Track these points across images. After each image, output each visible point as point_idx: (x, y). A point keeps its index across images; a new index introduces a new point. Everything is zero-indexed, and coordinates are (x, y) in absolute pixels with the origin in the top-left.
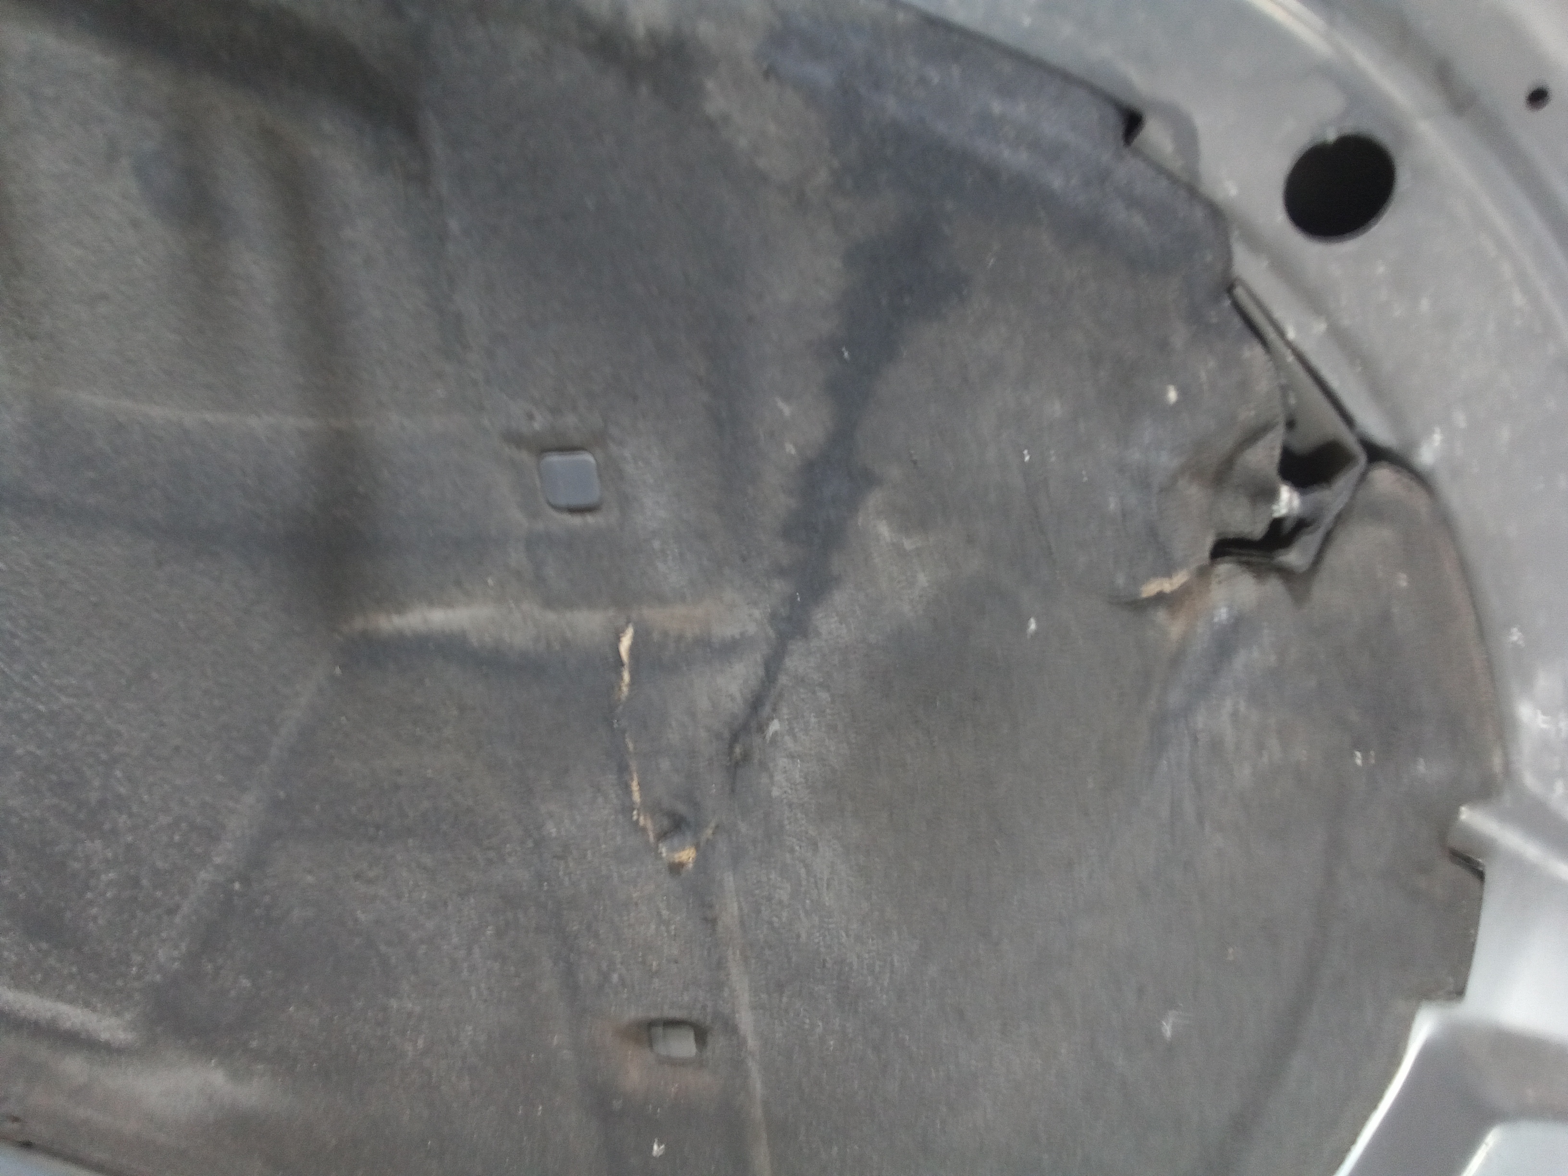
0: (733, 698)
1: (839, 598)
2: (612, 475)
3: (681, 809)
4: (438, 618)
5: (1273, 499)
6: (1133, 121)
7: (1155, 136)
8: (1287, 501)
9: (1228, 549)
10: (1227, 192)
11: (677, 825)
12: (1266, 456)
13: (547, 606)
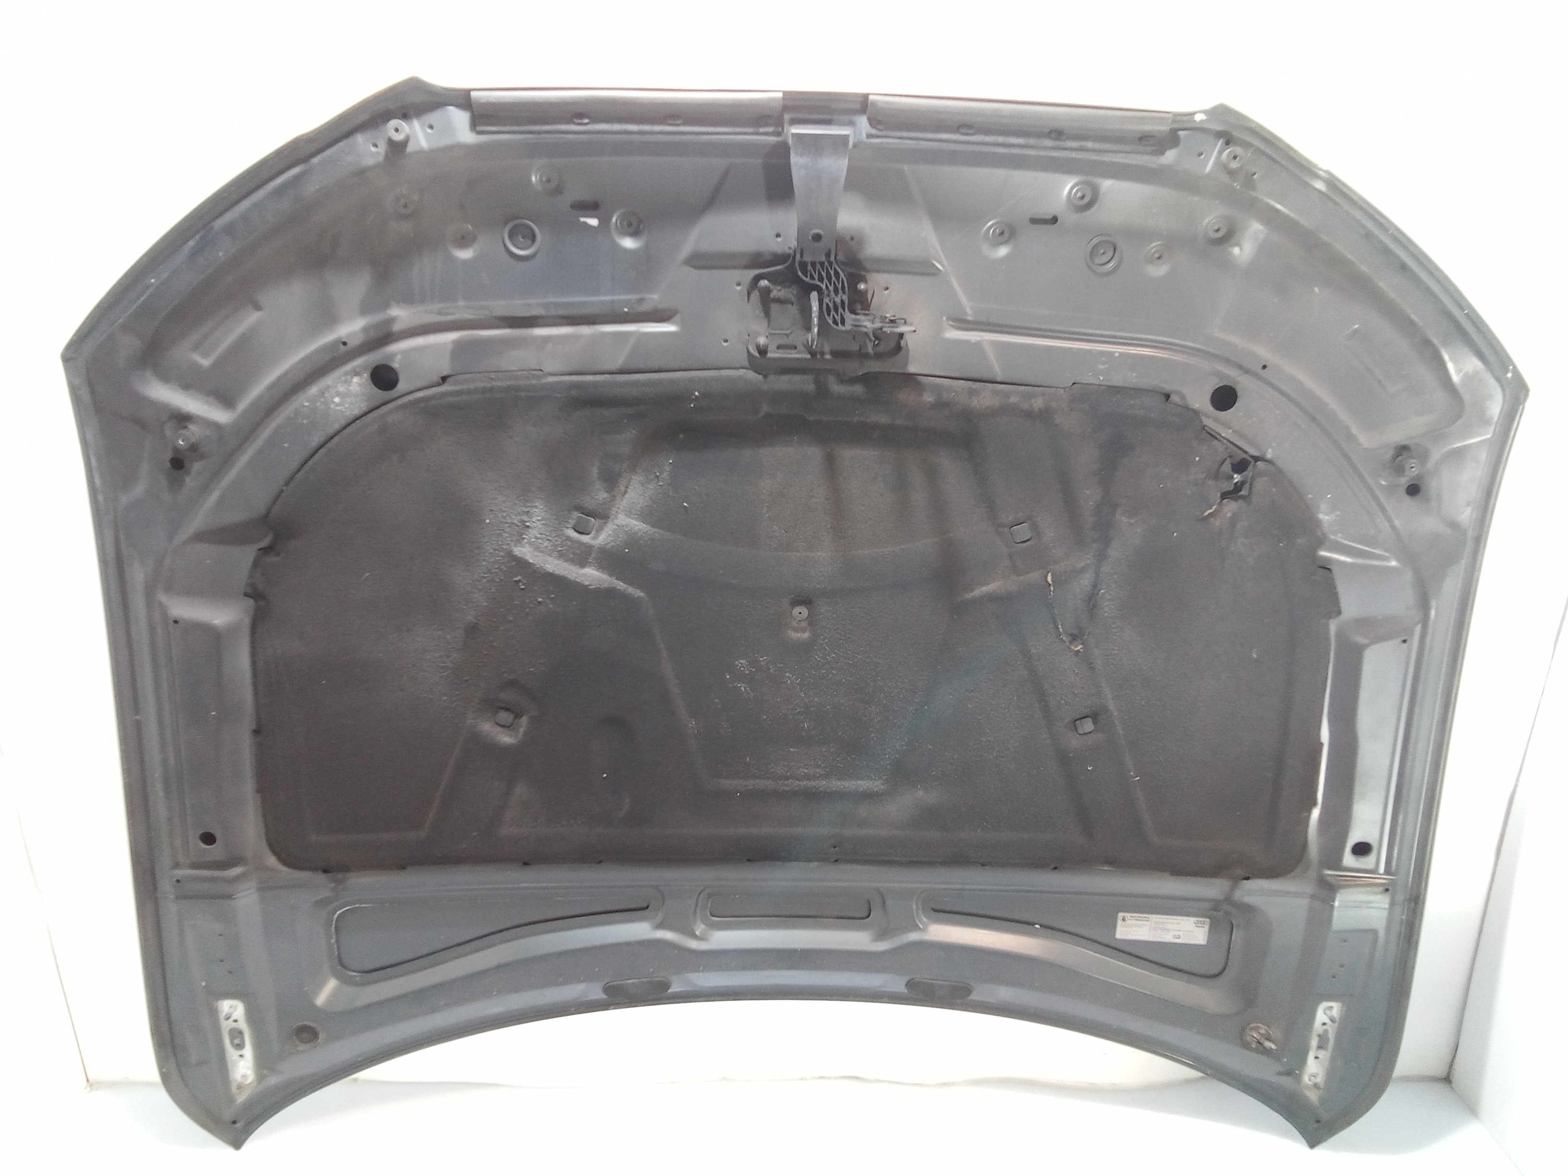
0: (1087, 586)
1: (1114, 544)
2: (1035, 527)
3: (1075, 632)
4: (985, 589)
5: (1232, 478)
6: (1167, 396)
7: (1174, 398)
8: (1237, 478)
9: (1225, 495)
10: (1196, 406)
11: (1074, 638)
12: (1227, 468)
13: (1019, 575)
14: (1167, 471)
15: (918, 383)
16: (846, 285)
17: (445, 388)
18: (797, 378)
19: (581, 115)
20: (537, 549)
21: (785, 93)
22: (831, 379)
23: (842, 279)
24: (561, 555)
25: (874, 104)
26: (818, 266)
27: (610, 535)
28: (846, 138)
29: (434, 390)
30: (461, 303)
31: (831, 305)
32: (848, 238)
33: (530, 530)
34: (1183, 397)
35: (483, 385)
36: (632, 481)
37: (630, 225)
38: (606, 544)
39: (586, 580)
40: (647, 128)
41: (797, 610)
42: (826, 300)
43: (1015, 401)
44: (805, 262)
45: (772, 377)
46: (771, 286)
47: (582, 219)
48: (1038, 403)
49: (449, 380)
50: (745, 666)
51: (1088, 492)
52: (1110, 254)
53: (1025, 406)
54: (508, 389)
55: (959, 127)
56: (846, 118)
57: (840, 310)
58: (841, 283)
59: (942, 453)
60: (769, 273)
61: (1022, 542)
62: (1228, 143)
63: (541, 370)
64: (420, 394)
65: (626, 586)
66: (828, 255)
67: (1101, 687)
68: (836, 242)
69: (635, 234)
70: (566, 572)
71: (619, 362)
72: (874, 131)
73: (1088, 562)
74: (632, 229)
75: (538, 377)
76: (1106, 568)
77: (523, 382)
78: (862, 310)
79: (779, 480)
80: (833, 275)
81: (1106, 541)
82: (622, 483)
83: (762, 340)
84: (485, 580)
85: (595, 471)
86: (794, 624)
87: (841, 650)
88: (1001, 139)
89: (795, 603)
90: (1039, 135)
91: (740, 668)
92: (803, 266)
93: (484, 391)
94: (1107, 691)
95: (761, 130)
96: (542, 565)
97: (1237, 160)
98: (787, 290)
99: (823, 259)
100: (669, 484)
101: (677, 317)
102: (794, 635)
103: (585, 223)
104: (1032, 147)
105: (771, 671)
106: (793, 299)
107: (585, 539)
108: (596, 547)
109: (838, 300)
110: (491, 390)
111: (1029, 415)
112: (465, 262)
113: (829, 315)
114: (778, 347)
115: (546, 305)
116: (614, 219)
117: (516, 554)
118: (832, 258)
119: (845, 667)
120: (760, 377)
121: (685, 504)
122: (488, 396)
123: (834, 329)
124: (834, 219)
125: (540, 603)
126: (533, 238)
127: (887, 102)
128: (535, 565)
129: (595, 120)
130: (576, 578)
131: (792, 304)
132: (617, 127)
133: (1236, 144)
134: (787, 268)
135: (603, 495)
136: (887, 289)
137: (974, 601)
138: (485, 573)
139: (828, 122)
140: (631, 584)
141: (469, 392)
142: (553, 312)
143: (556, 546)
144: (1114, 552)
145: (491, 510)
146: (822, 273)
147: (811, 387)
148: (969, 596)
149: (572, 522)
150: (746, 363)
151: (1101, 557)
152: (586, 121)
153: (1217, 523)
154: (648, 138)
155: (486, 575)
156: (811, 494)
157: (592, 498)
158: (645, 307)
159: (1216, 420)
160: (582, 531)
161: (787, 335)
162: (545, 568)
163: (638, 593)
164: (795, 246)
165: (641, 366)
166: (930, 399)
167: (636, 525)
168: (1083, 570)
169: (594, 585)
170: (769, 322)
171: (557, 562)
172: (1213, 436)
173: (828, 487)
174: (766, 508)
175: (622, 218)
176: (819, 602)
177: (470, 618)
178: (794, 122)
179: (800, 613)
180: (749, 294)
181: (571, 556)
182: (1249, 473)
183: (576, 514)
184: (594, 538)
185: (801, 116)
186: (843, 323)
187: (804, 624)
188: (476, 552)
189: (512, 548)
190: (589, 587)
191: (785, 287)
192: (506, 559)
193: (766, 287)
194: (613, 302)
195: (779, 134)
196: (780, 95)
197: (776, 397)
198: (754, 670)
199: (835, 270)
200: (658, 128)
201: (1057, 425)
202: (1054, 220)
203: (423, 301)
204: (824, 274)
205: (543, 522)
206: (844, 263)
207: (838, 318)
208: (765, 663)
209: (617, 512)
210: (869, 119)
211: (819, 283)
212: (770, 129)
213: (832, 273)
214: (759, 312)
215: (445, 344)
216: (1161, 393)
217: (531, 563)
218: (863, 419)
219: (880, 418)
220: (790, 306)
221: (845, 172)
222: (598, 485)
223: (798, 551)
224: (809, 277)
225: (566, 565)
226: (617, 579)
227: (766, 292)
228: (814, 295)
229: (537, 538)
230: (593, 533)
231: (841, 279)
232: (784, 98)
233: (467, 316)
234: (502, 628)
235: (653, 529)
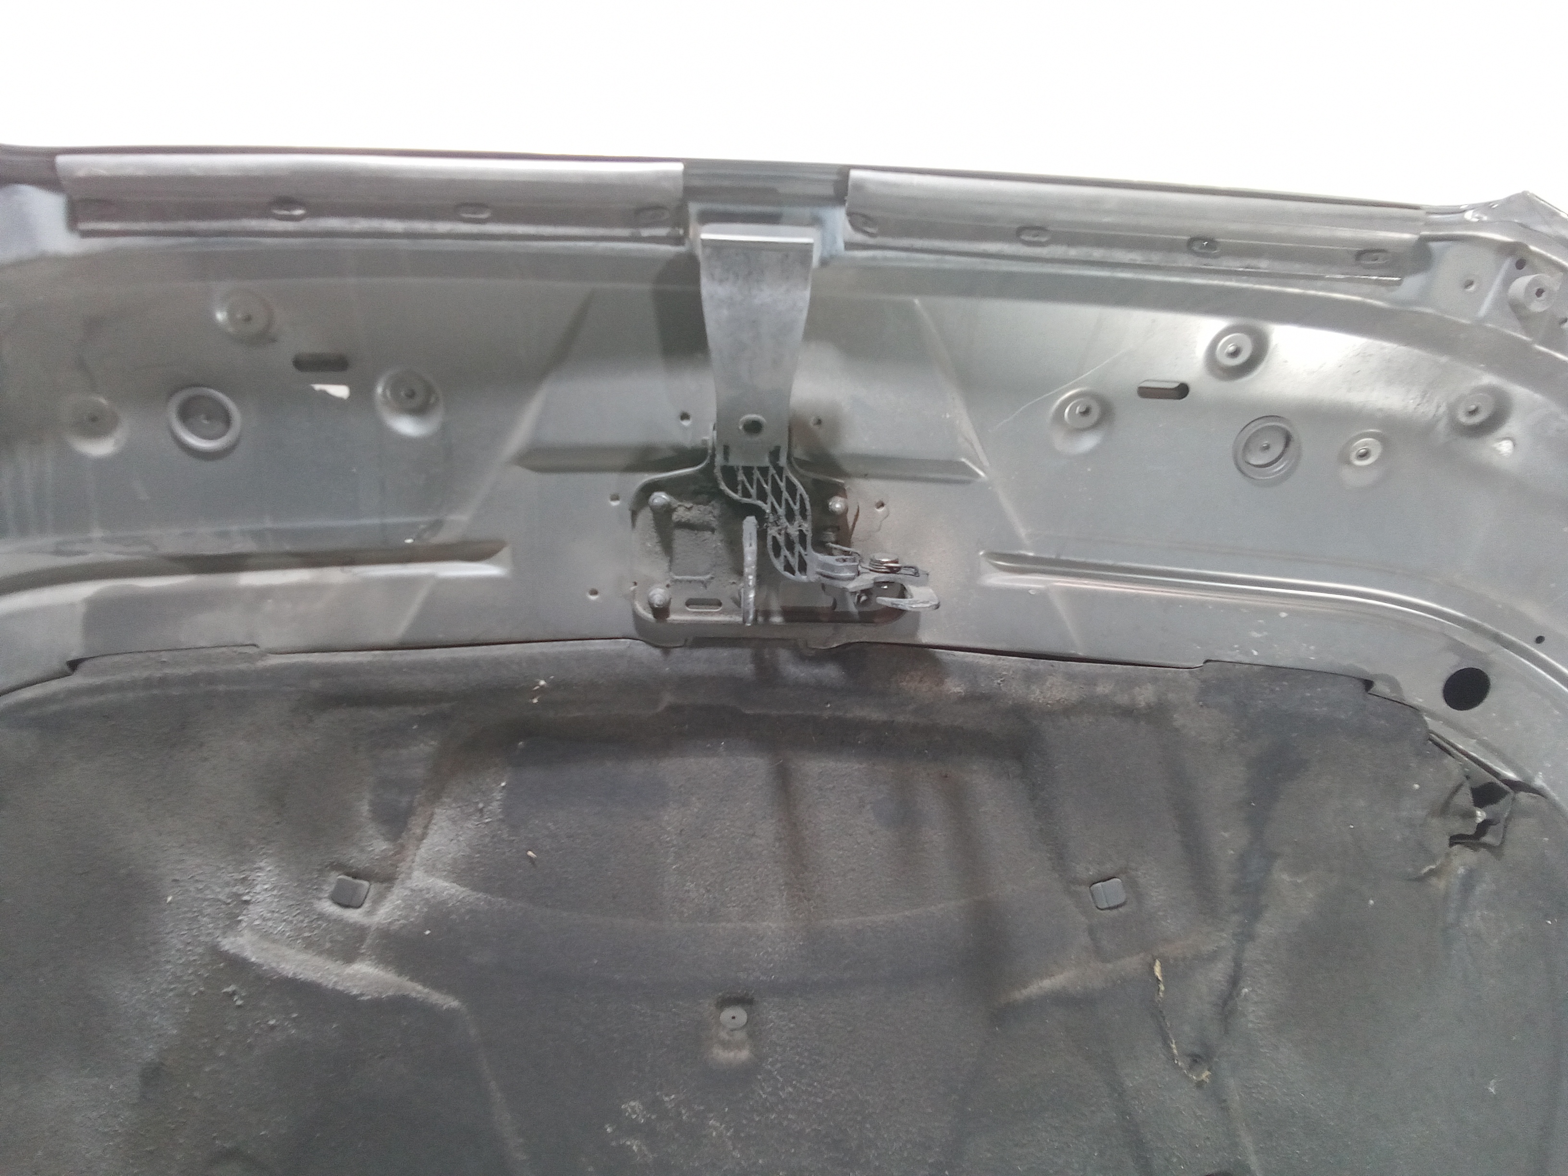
0: (1219, 982)
1: (1268, 915)
2: (1132, 885)
3: (1196, 1050)
4: (1047, 984)
5: (1473, 816)
6: (1368, 684)
7: (1380, 687)
8: (1481, 815)
9: (1456, 839)
10: (1418, 701)
11: (1196, 1060)
12: (1465, 799)
13: (1105, 960)
14: (1362, 803)
15: (936, 662)
16: (808, 507)
17: (76, 681)
18: (724, 653)
19: (287, 202)
20: (265, 935)
21: (689, 164)
22: (784, 655)
23: (801, 495)
24: (309, 945)
25: (860, 186)
26: (757, 474)
27: (398, 906)
28: (805, 251)
29: (55, 686)
30: (97, 533)
31: (781, 539)
32: (812, 421)
33: (251, 907)
34: (1394, 684)
35: (145, 674)
36: (435, 816)
37: (411, 395)
38: (390, 923)
39: (355, 986)
40: (422, 226)
41: (727, 1014)
42: (772, 531)
43: (1107, 691)
44: (732, 468)
45: (677, 653)
46: (675, 503)
47: (318, 387)
48: (1145, 695)
49: (85, 667)
50: (638, 1111)
51: (1226, 835)
52: (1277, 449)
53: (1123, 699)
54: (193, 680)
55: (1020, 231)
56: (806, 212)
57: (798, 548)
58: (798, 504)
59: (975, 767)
60: (670, 480)
61: (1110, 908)
62: (1520, 264)
63: (255, 645)
64: (27, 694)
65: (426, 990)
66: (775, 454)
67: (1239, 1136)
68: (790, 430)
69: (419, 411)
70: (319, 975)
71: (399, 631)
72: (859, 237)
73: (1223, 943)
74: (418, 401)
75: (250, 658)
76: (1252, 952)
77: (221, 668)
78: (837, 543)
79: (696, 810)
80: (784, 489)
81: (1255, 913)
82: (416, 826)
83: (658, 595)
84: (171, 994)
85: (365, 808)
86: (724, 1035)
87: (803, 1081)
88: (1097, 253)
89: (726, 1002)
90: (1170, 247)
91: (630, 1115)
92: (729, 473)
93: (148, 683)
94: (1247, 1141)
95: (646, 232)
96: (274, 965)
97: (1541, 298)
98: (702, 507)
99: (766, 462)
100: (502, 821)
101: (505, 553)
102: (723, 1055)
103: (325, 393)
104: (1156, 268)
105: (684, 1118)
106: (715, 524)
107: (353, 915)
108: (373, 929)
109: (793, 531)
110: (163, 682)
111: (1128, 712)
112: (100, 463)
113: (777, 554)
114: (689, 603)
115: (258, 535)
116: (379, 390)
117: (227, 948)
118: (783, 461)
119: (810, 1109)
120: (657, 652)
121: (530, 853)
122: (155, 692)
123: (788, 579)
124: (784, 395)
125: (273, 1028)
126: (227, 421)
127: (885, 184)
128: (260, 966)
129: (316, 211)
130: (336, 983)
131: (713, 530)
132: (362, 224)
133: (1535, 270)
134: (701, 471)
135: (380, 846)
136: (882, 505)
137: (1029, 1003)
138: (170, 983)
139: (772, 219)
140: (437, 986)
141: (121, 687)
142: (272, 546)
143: (301, 929)
144: (1265, 930)
145: (175, 881)
146: (765, 486)
147: (746, 669)
148: (1020, 995)
149: (329, 889)
150: (631, 629)
151: (1246, 936)
152: (299, 212)
153: (1439, 884)
154: (426, 245)
155: (172, 986)
156: (751, 832)
157: (362, 850)
158: (443, 537)
159: (1449, 723)
160: (347, 904)
161: (704, 584)
162: (278, 970)
163: (452, 1003)
164: (713, 438)
165: (440, 636)
166: (958, 689)
167: (445, 888)
168: (1213, 957)
169: (368, 995)
170: (671, 561)
171: (302, 957)
172: (1444, 749)
173: (780, 820)
174: (673, 854)
175: (395, 386)
176: (765, 1004)
177: (150, 1054)
178: (707, 218)
179: (734, 1018)
180: (634, 514)
181: (328, 945)
182: (1501, 807)
183: (335, 877)
184: (370, 913)
185: (720, 207)
186: (803, 567)
187: (740, 1035)
188: (152, 949)
189: (219, 939)
190: (362, 998)
191: (698, 503)
192: (207, 959)
193: (663, 506)
194: (384, 527)
195: (678, 241)
196: (679, 167)
197: (686, 683)
198: (653, 1117)
199: (788, 479)
200: (442, 227)
201: (1177, 730)
202: (1182, 391)
203: (23, 530)
204: (768, 488)
205: (275, 892)
206: (802, 464)
207: (794, 562)
208: (673, 1105)
209: (410, 867)
210: (849, 214)
211: (760, 503)
212: (662, 232)
213: (782, 485)
214: (652, 542)
215: (72, 605)
216: (1359, 679)
217: (253, 964)
218: (839, 713)
219: (872, 713)
220: (708, 534)
221: (804, 315)
222: (371, 829)
223: (729, 921)
224: (740, 492)
225: (319, 961)
226: (412, 979)
227: (663, 515)
228: (750, 524)
229: (265, 919)
230: (367, 905)
231: (798, 497)
232: (685, 173)
233: (110, 555)
234: (207, 1069)
235: (474, 893)
